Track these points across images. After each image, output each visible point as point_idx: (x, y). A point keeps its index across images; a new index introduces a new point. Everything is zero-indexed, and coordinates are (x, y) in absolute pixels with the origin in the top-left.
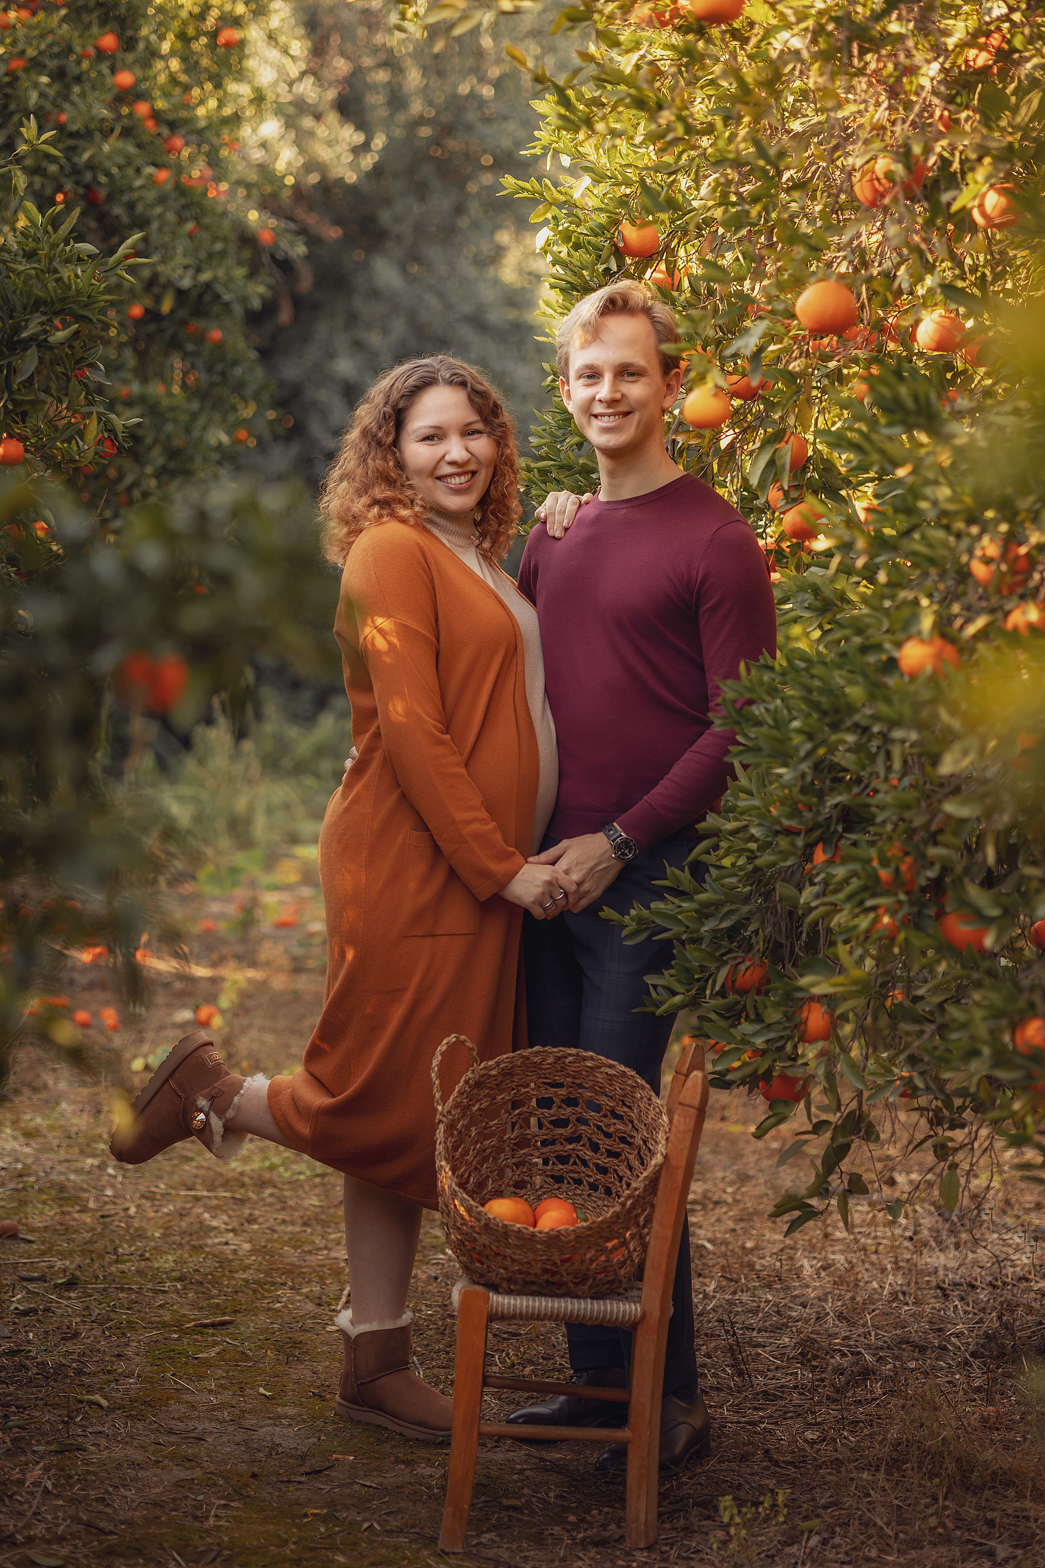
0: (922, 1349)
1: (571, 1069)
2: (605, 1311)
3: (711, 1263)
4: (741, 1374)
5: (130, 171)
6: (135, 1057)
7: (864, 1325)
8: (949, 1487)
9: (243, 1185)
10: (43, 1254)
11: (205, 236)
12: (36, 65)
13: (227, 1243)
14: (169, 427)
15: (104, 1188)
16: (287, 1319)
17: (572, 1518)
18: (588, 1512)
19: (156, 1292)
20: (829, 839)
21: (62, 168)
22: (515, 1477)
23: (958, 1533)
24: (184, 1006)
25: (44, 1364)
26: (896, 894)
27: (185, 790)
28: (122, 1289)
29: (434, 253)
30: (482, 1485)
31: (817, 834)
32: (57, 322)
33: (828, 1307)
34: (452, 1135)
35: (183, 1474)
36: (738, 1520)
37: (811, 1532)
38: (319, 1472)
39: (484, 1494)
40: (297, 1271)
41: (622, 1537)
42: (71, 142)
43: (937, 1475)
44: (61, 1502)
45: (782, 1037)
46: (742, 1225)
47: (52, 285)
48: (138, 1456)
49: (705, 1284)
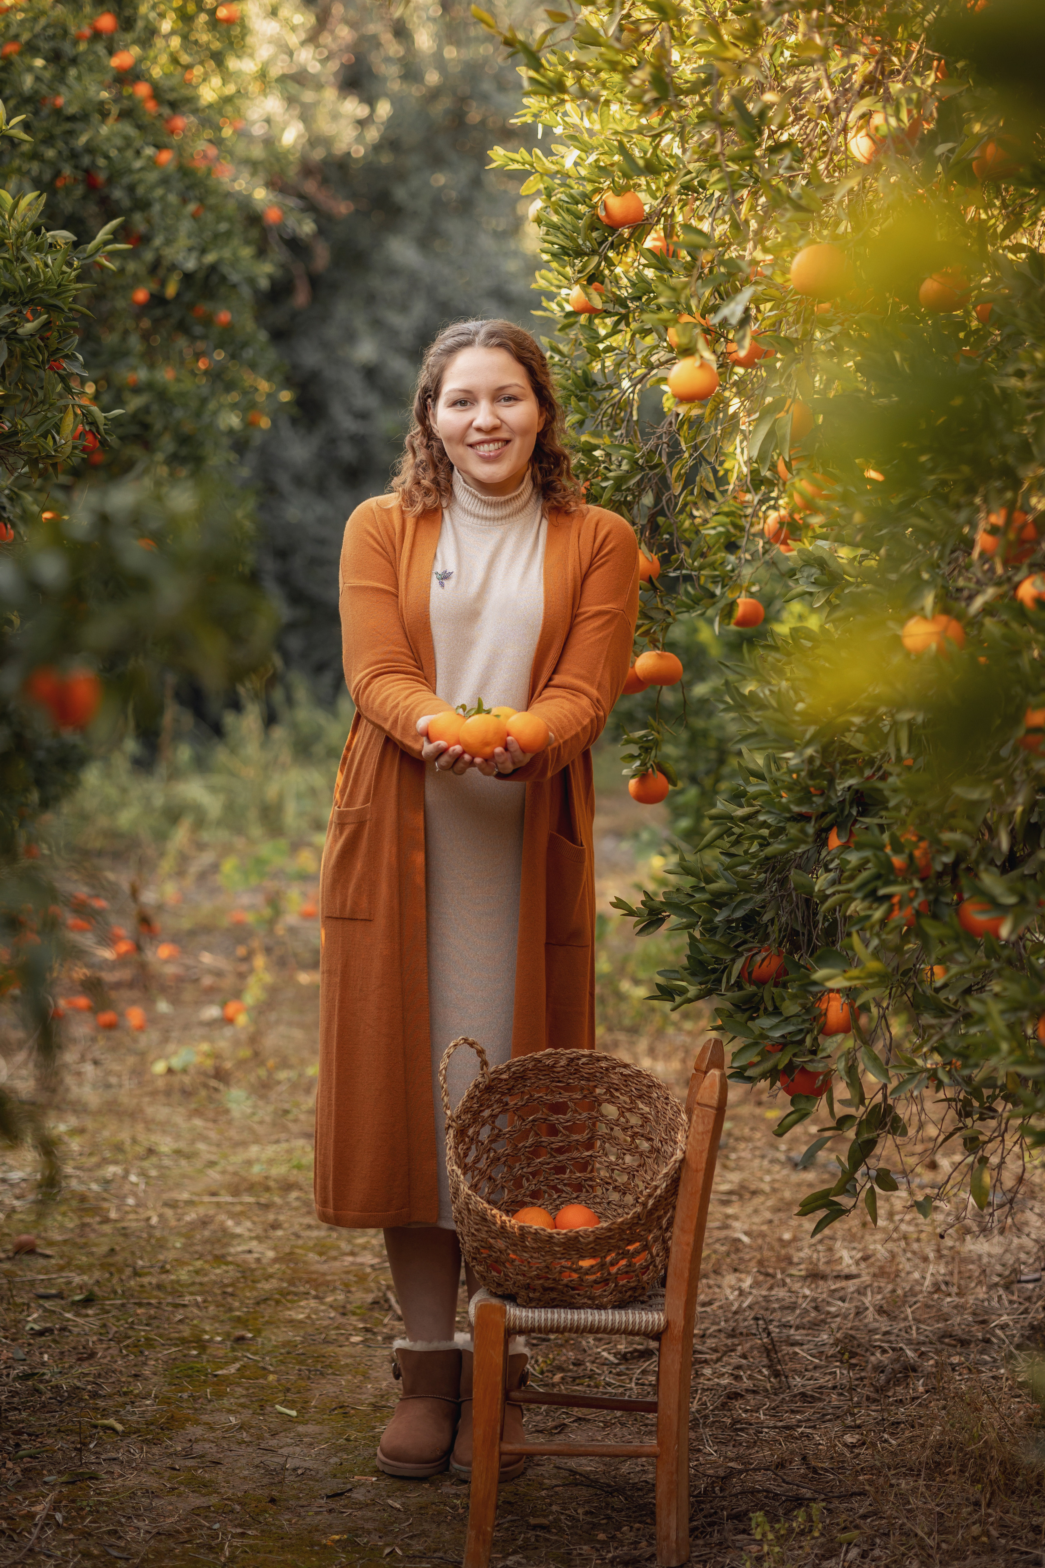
0: (964, 1343)
1: (585, 1071)
2: (627, 1321)
3: (747, 1257)
4: (777, 1374)
5: (129, 154)
6: (159, 1057)
7: (906, 1319)
8: (993, 1494)
9: (268, 1189)
10: (61, 1269)
11: (209, 217)
12: (31, 49)
13: (250, 1252)
14: (179, 413)
15: (125, 1197)
16: (310, 1330)
17: (602, 1536)
18: (619, 1529)
19: (176, 1306)
20: (843, 823)
21: (60, 152)
22: (543, 1493)
23: (1003, 1541)
24: (211, 1002)
25: (58, 1387)
26: (911, 882)
27: (218, 780)
28: (140, 1305)
29: (453, 226)
30: (509, 1503)
31: (830, 818)
32: (27, 312)
33: (867, 1300)
34: (463, 1141)
35: (197, 1501)
36: (771, 1536)
37: (849, 1544)
38: (342, 1494)
39: (511, 1513)
40: (321, 1280)
41: (653, 1555)
42: (68, 126)
43: (978, 1482)
44: (71, 1536)
45: (801, 1030)
46: (782, 1215)
47: (19, 274)
48: (153, 1483)
49: (740, 1280)
